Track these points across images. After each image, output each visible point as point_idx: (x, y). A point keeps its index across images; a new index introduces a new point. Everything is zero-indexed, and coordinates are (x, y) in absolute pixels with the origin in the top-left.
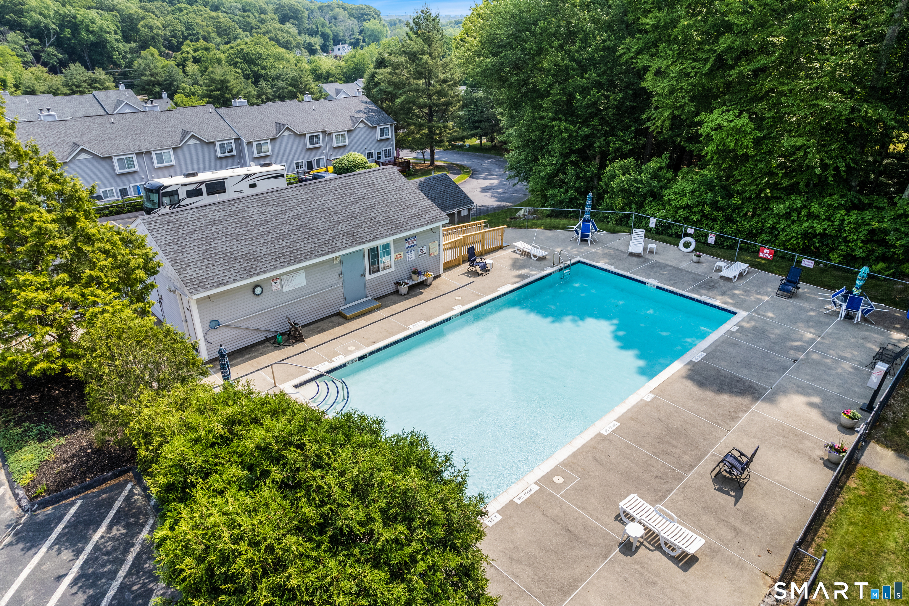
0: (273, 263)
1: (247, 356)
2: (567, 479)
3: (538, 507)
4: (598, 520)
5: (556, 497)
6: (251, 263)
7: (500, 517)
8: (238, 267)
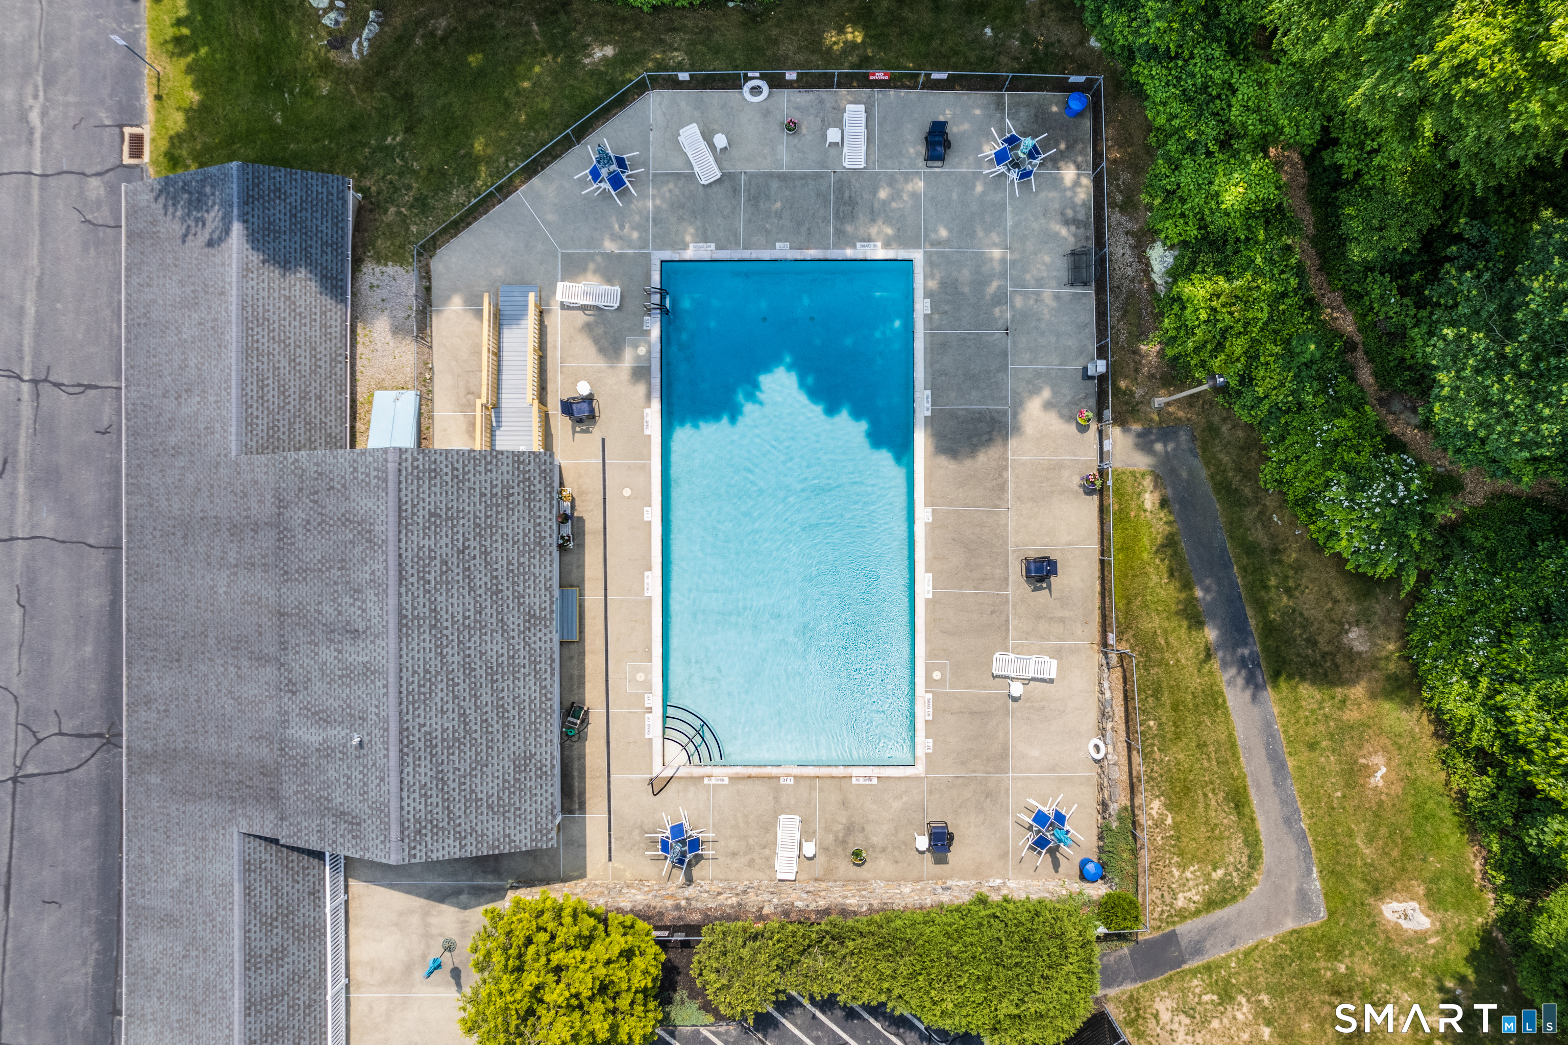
0: (543, 741)
1: (576, 774)
2: (941, 669)
3: (944, 711)
4: (984, 688)
5: (947, 693)
6: (532, 766)
7: (931, 740)
8: (533, 783)
